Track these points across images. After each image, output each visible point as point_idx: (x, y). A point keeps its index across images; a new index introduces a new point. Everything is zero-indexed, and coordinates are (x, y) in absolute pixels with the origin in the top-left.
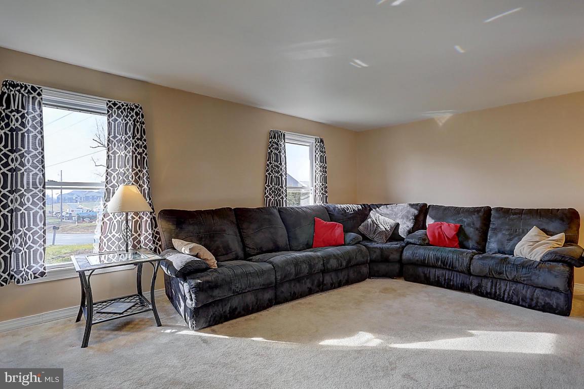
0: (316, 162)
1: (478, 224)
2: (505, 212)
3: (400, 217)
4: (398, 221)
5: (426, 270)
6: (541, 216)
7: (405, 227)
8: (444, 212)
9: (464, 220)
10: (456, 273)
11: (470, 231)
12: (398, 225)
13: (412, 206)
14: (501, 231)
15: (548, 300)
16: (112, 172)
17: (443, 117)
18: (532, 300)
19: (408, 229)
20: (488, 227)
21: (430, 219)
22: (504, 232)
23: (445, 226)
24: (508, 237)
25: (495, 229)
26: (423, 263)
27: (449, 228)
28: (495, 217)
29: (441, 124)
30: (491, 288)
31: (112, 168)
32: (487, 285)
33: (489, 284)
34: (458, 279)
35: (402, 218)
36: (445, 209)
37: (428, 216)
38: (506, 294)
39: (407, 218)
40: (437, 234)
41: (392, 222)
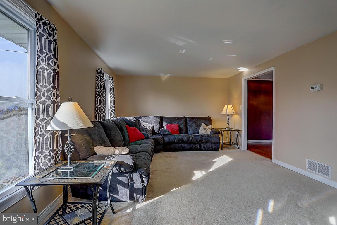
0: (111, 92)
1: (184, 124)
2: (192, 118)
3: (154, 123)
4: (154, 125)
5: (175, 145)
6: (203, 119)
7: (157, 127)
8: (170, 120)
9: (179, 122)
10: (186, 144)
11: (182, 127)
12: (154, 127)
13: (156, 117)
14: (193, 125)
15: (215, 147)
16: (41, 88)
17: (165, 77)
18: (211, 148)
19: (158, 128)
20: (187, 125)
21: (165, 123)
22: (194, 126)
23: (173, 125)
24: (195, 128)
25: (190, 125)
26: (174, 142)
27: (175, 126)
28: (188, 120)
29: (163, 80)
30: (199, 147)
31: (42, 84)
32: (198, 146)
33: (199, 146)
34: (187, 146)
35: (155, 123)
36: (170, 118)
37: (163, 122)
38: (204, 148)
39: (157, 123)
40: (172, 129)
41: (151, 126)
